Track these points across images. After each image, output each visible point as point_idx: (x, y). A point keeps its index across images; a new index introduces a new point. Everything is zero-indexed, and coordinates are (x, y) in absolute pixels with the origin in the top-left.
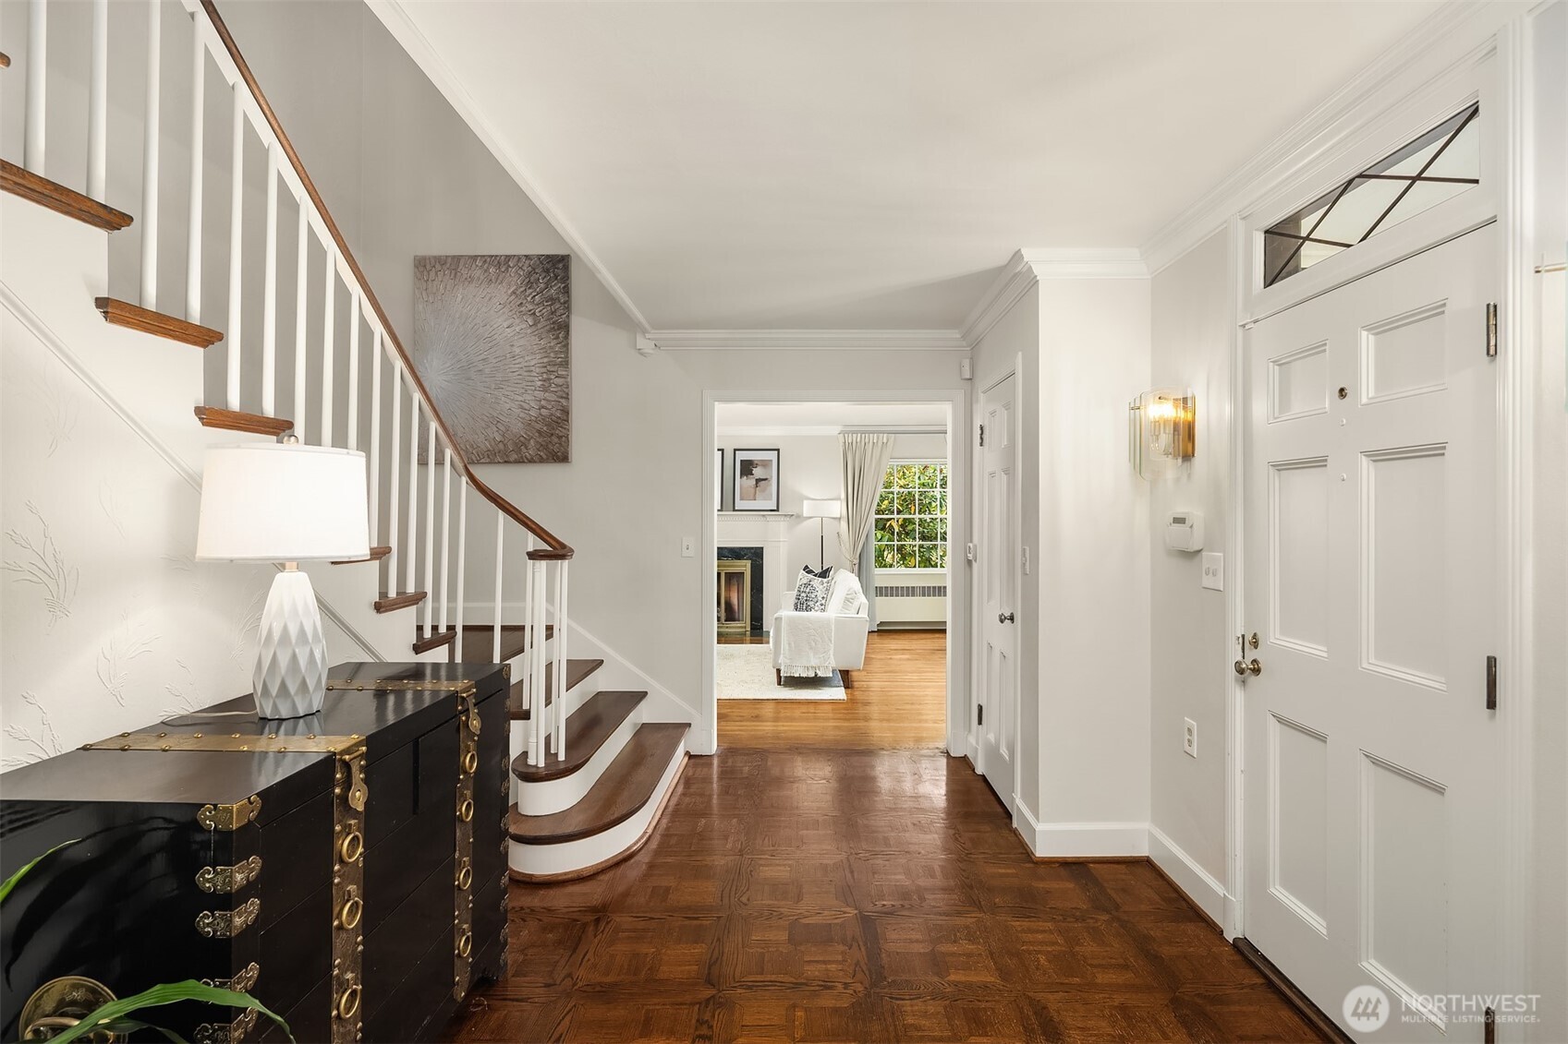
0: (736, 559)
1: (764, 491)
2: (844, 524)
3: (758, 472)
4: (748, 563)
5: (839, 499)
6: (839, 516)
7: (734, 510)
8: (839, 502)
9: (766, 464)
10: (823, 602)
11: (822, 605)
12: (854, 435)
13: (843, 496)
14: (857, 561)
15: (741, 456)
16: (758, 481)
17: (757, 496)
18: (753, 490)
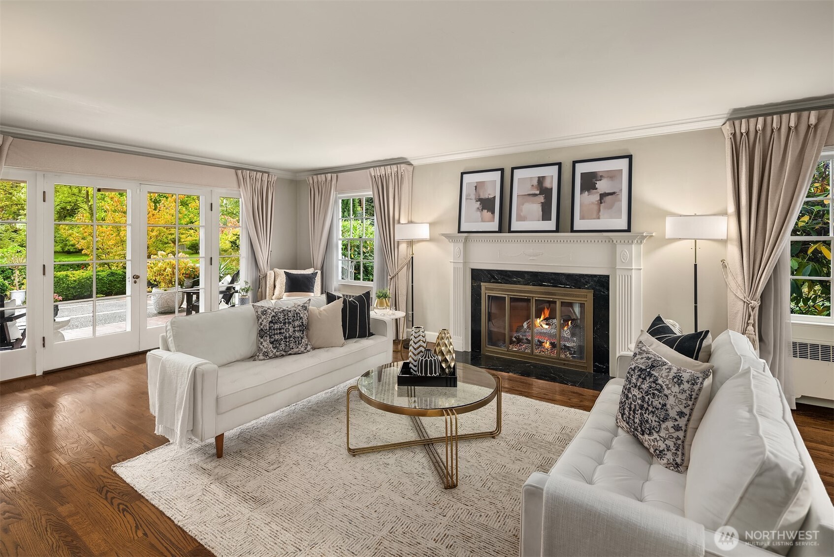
0: (576, 287)
1: (611, 207)
2: (733, 251)
3: (603, 186)
4: (590, 295)
5: (725, 213)
6: (725, 237)
7: (572, 231)
8: (725, 218)
9: (613, 175)
10: (682, 422)
11: (677, 428)
12: (752, 121)
13: (731, 209)
14: (756, 304)
15: (581, 168)
16: (603, 196)
17: (601, 213)
18: (595, 207)
